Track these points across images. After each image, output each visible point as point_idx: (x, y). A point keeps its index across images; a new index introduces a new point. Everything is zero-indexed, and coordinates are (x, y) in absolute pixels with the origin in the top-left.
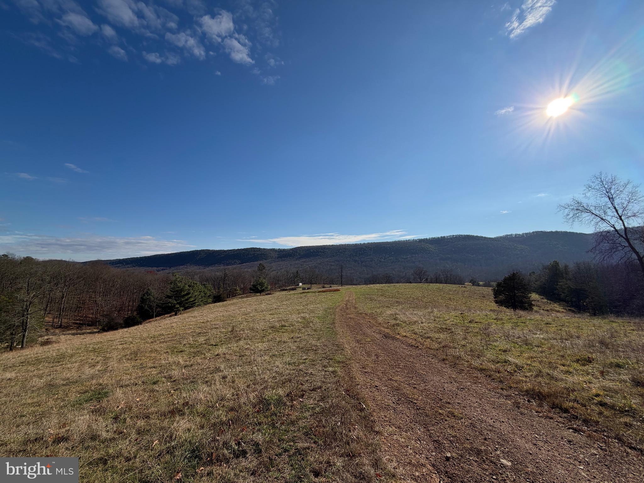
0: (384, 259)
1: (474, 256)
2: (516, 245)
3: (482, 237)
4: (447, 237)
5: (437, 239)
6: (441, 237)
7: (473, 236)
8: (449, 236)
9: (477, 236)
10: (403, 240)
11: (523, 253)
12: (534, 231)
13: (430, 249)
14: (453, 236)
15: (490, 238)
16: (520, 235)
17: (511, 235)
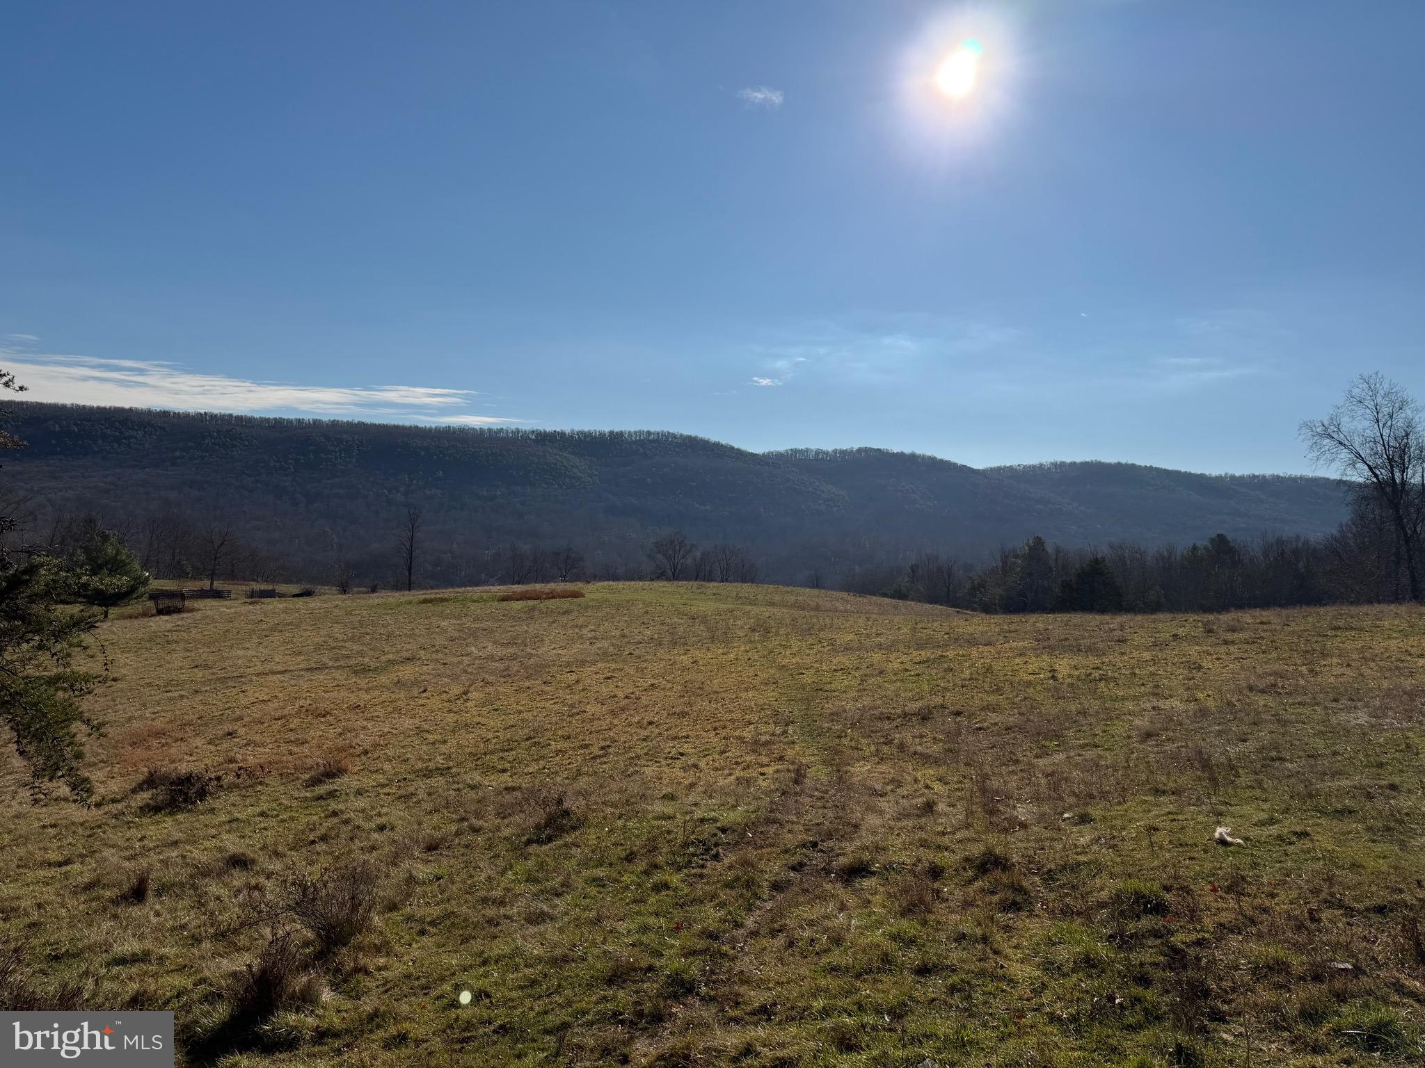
1: (708, 507)
2: (817, 484)
3: (732, 448)
4: (630, 434)
5: (596, 437)
6: (611, 433)
7: (708, 442)
8: (635, 433)
9: (717, 446)
10: (477, 428)
11: (835, 509)
12: (863, 445)
13: (575, 470)
14: (649, 433)
15: (752, 455)
16: (827, 453)
17: (807, 450)
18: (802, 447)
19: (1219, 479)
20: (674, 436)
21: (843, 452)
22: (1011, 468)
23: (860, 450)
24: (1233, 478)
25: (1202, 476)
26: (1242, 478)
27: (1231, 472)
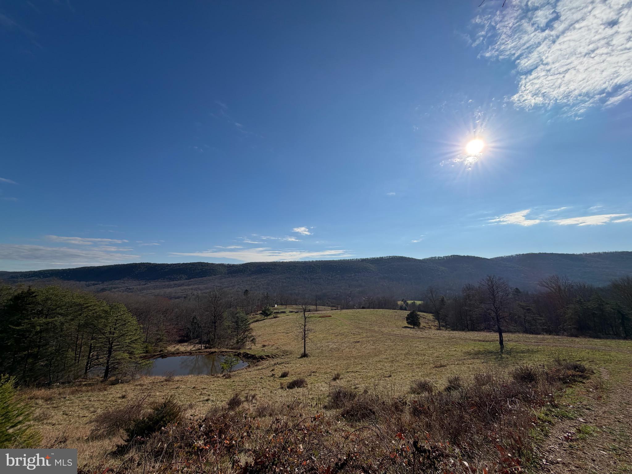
0: (331, 277)
1: (406, 275)
2: (438, 266)
4: (385, 257)
5: (376, 259)
6: (380, 257)
11: (443, 274)
12: (452, 254)
13: (371, 268)
14: (390, 257)
17: (435, 257)
18: (433, 256)
19: (580, 255)
20: (397, 257)
21: (446, 257)
22: (502, 257)
23: (451, 256)
24: (586, 254)
25: (573, 255)
26: (590, 254)
27: (585, 252)
